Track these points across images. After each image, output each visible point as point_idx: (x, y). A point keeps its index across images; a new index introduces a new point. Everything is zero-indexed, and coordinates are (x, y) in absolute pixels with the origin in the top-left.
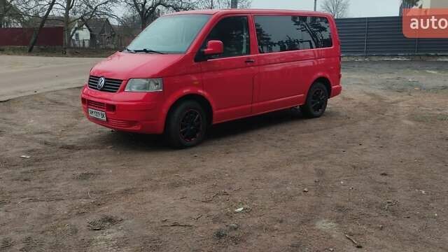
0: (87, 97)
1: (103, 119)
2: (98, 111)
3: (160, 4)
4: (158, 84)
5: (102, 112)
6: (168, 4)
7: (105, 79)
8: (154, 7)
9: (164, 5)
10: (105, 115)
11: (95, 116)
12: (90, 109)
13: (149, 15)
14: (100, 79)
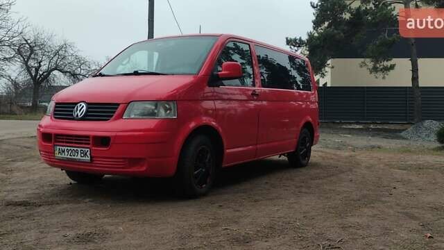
1: (84, 158)
2: (75, 149)
3: (55, 69)
4: (170, 109)
5: (84, 149)
6: (66, 69)
7: (88, 104)
8: (49, 72)
9: (60, 71)
10: (89, 152)
11: (69, 156)
12: (58, 147)
13: (43, 80)
14: (79, 105)
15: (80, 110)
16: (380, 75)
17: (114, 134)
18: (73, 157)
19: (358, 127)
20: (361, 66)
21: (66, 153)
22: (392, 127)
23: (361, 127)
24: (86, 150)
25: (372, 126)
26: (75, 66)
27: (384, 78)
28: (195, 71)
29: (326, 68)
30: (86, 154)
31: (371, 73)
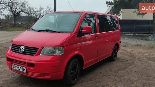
0: (9, 57)
1: (24, 71)
2: (20, 67)
3: (21, 11)
4: (61, 50)
5: (24, 68)
6: (25, 11)
7: (25, 47)
8: (19, 12)
9: (23, 12)
10: (26, 69)
11: (17, 69)
12: (13, 65)
13: (17, 15)
14: (21, 47)
15: (22, 50)
16: (141, 16)
17: (36, 62)
18: (19, 70)
19: (131, 34)
20: (134, 13)
21: (17, 68)
22: (144, 35)
23: (132, 35)
24: (25, 68)
25: (137, 34)
26: (29, 10)
27: (142, 17)
28: (72, 31)
29: (120, 13)
30: (24, 70)
31: (138, 15)
